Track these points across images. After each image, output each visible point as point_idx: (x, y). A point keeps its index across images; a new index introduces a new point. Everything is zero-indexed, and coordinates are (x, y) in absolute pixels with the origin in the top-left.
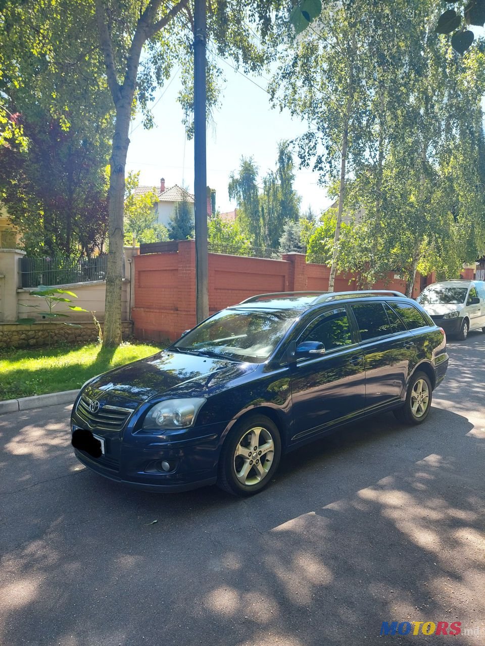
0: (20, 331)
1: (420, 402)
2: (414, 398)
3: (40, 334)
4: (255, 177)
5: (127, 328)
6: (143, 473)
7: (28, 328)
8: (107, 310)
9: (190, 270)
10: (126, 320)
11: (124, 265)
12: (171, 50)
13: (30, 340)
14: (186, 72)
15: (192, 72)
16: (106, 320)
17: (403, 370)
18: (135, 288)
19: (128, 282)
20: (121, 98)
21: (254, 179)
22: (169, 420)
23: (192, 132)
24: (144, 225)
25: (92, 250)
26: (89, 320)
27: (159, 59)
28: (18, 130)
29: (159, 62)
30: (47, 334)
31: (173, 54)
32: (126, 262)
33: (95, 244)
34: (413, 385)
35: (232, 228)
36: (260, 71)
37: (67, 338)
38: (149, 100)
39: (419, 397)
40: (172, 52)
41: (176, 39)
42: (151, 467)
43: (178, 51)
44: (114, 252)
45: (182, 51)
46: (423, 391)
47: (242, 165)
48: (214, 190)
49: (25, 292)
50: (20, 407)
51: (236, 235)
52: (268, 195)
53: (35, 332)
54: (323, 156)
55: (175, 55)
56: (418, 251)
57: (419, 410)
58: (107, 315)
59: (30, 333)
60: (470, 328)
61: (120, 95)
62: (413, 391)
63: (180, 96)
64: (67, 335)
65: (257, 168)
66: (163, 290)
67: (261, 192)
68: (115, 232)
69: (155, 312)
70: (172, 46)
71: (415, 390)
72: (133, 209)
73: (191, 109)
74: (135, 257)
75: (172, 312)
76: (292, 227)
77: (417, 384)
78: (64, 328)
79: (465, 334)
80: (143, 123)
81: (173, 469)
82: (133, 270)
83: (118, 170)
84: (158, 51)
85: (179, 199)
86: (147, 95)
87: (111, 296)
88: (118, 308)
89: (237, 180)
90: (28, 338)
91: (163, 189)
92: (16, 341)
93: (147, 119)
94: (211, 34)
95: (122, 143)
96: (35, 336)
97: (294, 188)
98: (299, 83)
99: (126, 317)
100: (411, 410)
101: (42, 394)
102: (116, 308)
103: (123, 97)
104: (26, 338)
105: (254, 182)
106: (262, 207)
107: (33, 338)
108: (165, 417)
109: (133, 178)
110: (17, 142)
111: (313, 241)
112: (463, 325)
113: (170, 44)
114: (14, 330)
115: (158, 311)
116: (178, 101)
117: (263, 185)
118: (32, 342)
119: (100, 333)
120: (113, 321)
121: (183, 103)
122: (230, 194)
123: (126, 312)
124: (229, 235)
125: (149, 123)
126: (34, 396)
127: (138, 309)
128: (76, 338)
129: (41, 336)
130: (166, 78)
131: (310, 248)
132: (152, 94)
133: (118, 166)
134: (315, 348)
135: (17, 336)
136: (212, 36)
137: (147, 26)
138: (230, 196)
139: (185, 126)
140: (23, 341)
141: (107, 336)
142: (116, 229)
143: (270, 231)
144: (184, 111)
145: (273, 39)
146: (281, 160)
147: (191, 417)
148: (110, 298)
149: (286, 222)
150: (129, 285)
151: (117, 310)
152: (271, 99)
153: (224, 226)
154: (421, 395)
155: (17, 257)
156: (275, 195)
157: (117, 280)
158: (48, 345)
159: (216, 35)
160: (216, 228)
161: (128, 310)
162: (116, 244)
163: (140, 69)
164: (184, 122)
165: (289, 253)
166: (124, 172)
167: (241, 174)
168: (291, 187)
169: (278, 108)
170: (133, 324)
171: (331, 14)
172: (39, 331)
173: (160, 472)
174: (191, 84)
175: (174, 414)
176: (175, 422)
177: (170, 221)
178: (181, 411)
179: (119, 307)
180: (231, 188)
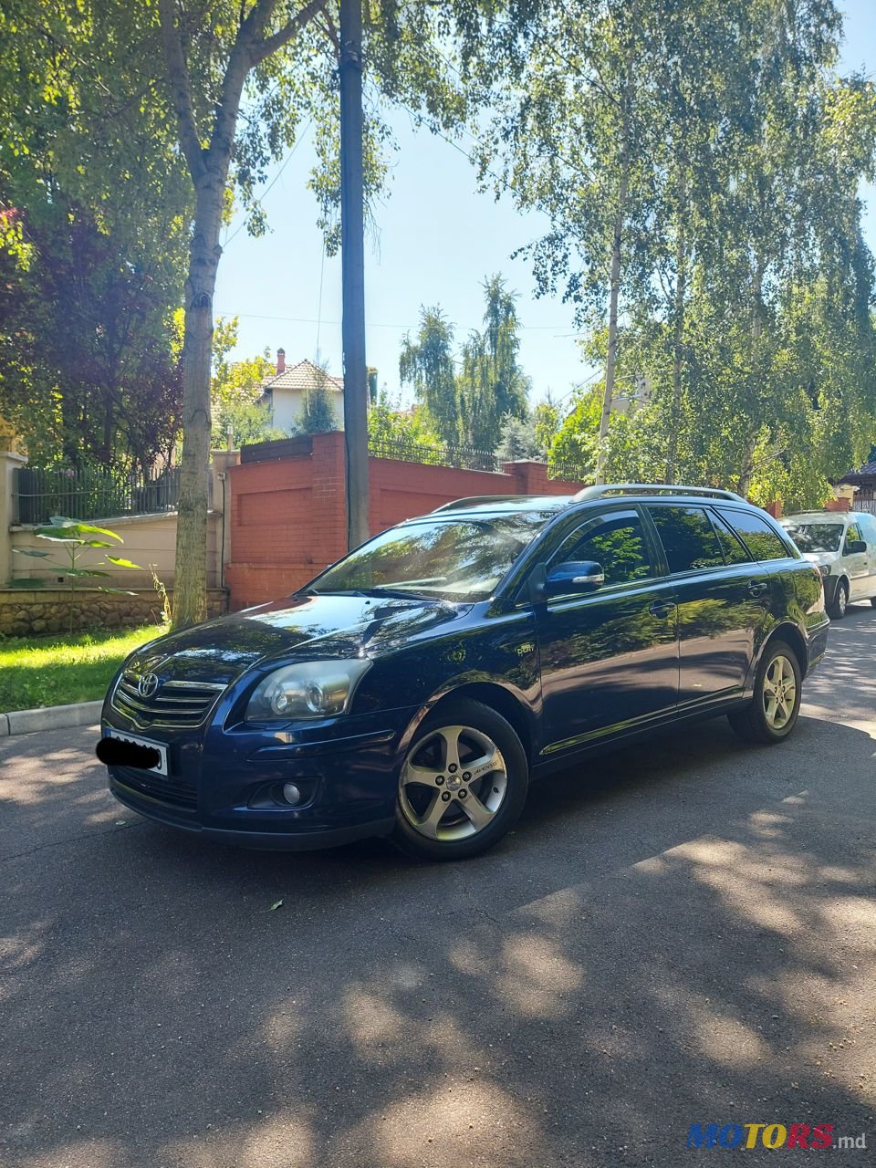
0: (15, 604)
1: (780, 700)
2: (768, 693)
3: (53, 610)
4: (449, 343)
5: (218, 601)
6: (245, 809)
7: (31, 598)
8: (179, 562)
9: (334, 487)
10: (215, 587)
11: (211, 484)
12: (297, 92)
13: (34, 623)
14: (324, 133)
15: (337, 133)
16: (178, 582)
17: (745, 646)
18: (232, 526)
19: (218, 515)
20: (205, 170)
21: (446, 347)
22: (297, 703)
23: (335, 242)
24: (246, 430)
25: (152, 461)
26: (146, 586)
27: (274, 110)
28: (13, 232)
29: (276, 115)
30: (66, 611)
31: (300, 100)
32: (214, 479)
33: (157, 450)
34: (766, 668)
35: (409, 421)
36: (460, 130)
37: (104, 619)
38: (257, 181)
39: (778, 689)
40: (299, 96)
41: (305, 72)
42: (259, 798)
43: (310, 95)
44: (192, 453)
45: (316, 95)
46: (784, 677)
47: (424, 321)
48: (375, 370)
49: (25, 532)
50: (11, 728)
51: (416, 434)
52: (472, 375)
53: (44, 607)
54: (580, 275)
55: (303, 103)
56: (749, 462)
57: (779, 715)
58: (180, 571)
59: (35, 608)
60: (850, 597)
61: (203, 166)
62: (766, 680)
63: (313, 177)
64: (103, 613)
65: (450, 327)
66: (285, 527)
67: (458, 371)
68: (194, 416)
69: (270, 569)
70: (298, 85)
71: (770, 678)
72: (227, 388)
73: (334, 201)
74: (230, 469)
75: (302, 566)
76: (517, 429)
77: (773, 667)
78: (99, 599)
79: (842, 608)
80: (247, 225)
81: (307, 801)
82: (229, 494)
83: (200, 304)
84: (273, 95)
85: (311, 384)
86: (253, 172)
87: (188, 537)
88: (200, 559)
89: (415, 348)
90: (30, 619)
91: (281, 368)
92: (7, 623)
93: (253, 217)
94: (370, 64)
95: (205, 254)
96: (45, 613)
97: (518, 361)
98: (532, 151)
99: (215, 579)
100: (763, 717)
101: (54, 705)
102: (196, 558)
103: (209, 170)
104: (27, 618)
105: (447, 352)
106: (461, 396)
107: (40, 618)
108: (289, 698)
109: (225, 332)
110: (10, 252)
111: (558, 444)
112: (839, 592)
113: (296, 81)
114: (4, 602)
115: (275, 567)
116: (310, 188)
117: (462, 359)
118: (38, 625)
119: (166, 605)
120: (192, 584)
121: (319, 191)
122: (403, 374)
123: (215, 572)
124: (404, 435)
125: (257, 226)
126: (38, 708)
127: (237, 565)
128: (121, 618)
129: (54, 615)
130: (288, 145)
131: (552, 458)
132: (262, 169)
133: (200, 294)
134: (584, 573)
135: (8, 615)
136: (371, 69)
137: (253, 42)
138: (401, 377)
139: (323, 230)
140: (22, 624)
141: (181, 612)
142: (196, 411)
143: (475, 437)
144: (320, 205)
145: (483, 73)
146: (493, 312)
147: (343, 696)
148: (184, 539)
149: (504, 421)
150: (220, 521)
151: (198, 562)
152: (480, 178)
153: (395, 419)
154: (782, 686)
155: (10, 467)
156: (484, 375)
157: (199, 506)
158: (67, 630)
159: (378, 67)
160: (381, 422)
161: (219, 568)
162: (197, 439)
163: (241, 125)
164: (322, 224)
165: (516, 462)
166: (211, 306)
167: (421, 338)
168: (513, 361)
169: (491, 193)
170: (229, 594)
171: (588, 26)
172: (52, 604)
173: (280, 806)
174: (333, 156)
175: (308, 689)
176: (311, 706)
177: (295, 425)
178: (322, 683)
179: (203, 556)
180: (404, 362)
